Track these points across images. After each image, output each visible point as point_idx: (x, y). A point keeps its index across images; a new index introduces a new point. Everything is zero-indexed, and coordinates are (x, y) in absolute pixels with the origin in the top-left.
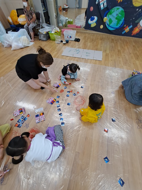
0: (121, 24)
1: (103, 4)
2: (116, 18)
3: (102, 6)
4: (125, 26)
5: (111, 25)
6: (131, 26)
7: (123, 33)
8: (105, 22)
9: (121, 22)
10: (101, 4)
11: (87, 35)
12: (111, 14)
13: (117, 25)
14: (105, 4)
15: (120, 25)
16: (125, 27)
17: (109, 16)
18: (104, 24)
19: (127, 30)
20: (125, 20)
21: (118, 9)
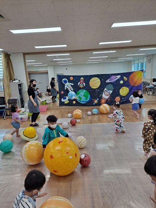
2: (84, 96)
3: (70, 91)
4: (93, 99)
5: (81, 100)
6: (98, 99)
7: (94, 104)
8: (76, 99)
9: (89, 98)
10: (69, 89)
11: (62, 110)
12: (78, 94)
13: (86, 100)
14: (72, 89)
15: (89, 99)
19: (96, 101)
20: (90, 96)
21: (82, 91)
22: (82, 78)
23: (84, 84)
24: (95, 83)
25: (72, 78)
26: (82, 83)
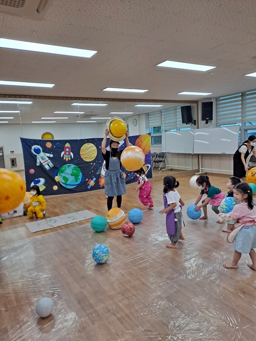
0: (81, 179)
1: (48, 164)
2: (72, 175)
3: (47, 167)
5: (68, 183)
6: (95, 179)
7: (89, 187)
8: (59, 182)
9: (80, 177)
10: (45, 165)
12: (63, 172)
13: (76, 182)
14: (51, 165)
15: (80, 181)
16: (87, 181)
17: (61, 174)
18: (58, 184)
19: (92, 183)
20: (83, 175)
21: (69, 166)
22: (67, 145)
23: (72, 154)
24: (89, 153)
25: (49, 145)
26: (67, 153)
